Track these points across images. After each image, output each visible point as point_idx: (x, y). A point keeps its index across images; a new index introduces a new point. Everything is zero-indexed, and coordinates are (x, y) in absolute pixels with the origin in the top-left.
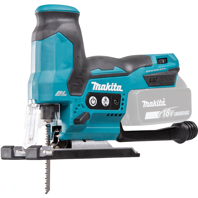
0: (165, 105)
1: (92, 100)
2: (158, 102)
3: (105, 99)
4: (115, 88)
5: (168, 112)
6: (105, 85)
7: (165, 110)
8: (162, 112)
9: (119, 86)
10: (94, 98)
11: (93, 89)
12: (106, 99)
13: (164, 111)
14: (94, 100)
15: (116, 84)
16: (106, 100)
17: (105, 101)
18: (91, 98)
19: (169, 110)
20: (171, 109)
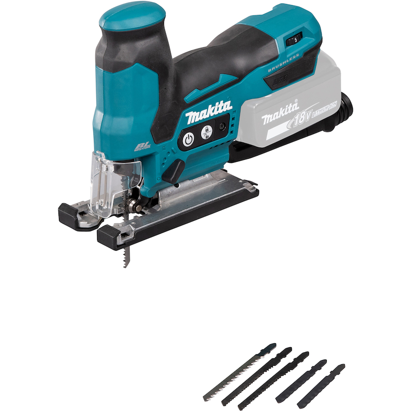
0: (299, 108)
1: (188, 138)
2: (286, 109)
4: (220, 109)
5: (303, 117)
7: (298, 115)
8: (293, 120)
9: (226, 103)
10: (191, 134)
11: (189, 123)
12: (207, 128)
13: (297, 117)
14: (190, 137)
15: (222, 102)
16: (207, 130)
17: (207, 132)
18: (186, 135)
19: (304, 113)
20: (307, 111)
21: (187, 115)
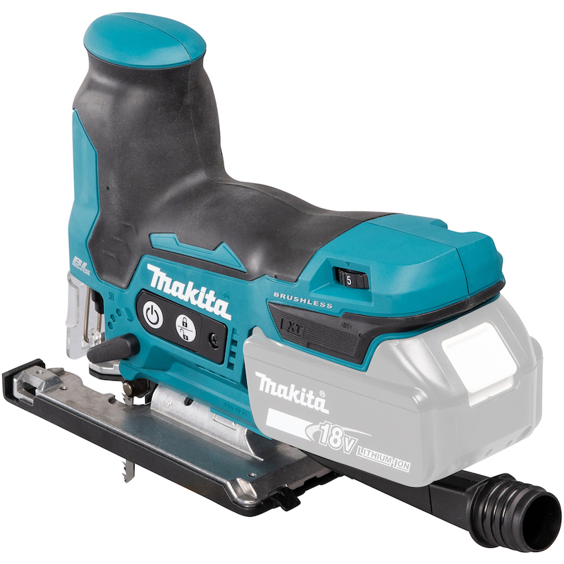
0: (327, 412)
1: (150, 311)
3: (183, 322)
4: (209, 303)
6: (182, 286)
7: (328, 426)
8: (317, 428)
9: (219, 301)
12: (185, 321)
14: (154, 312)
15: (212, 293)
16: (185, 324)
18: (148, 304)
19: (339, 430)
20: (347, 432)
21: (150, 267)
